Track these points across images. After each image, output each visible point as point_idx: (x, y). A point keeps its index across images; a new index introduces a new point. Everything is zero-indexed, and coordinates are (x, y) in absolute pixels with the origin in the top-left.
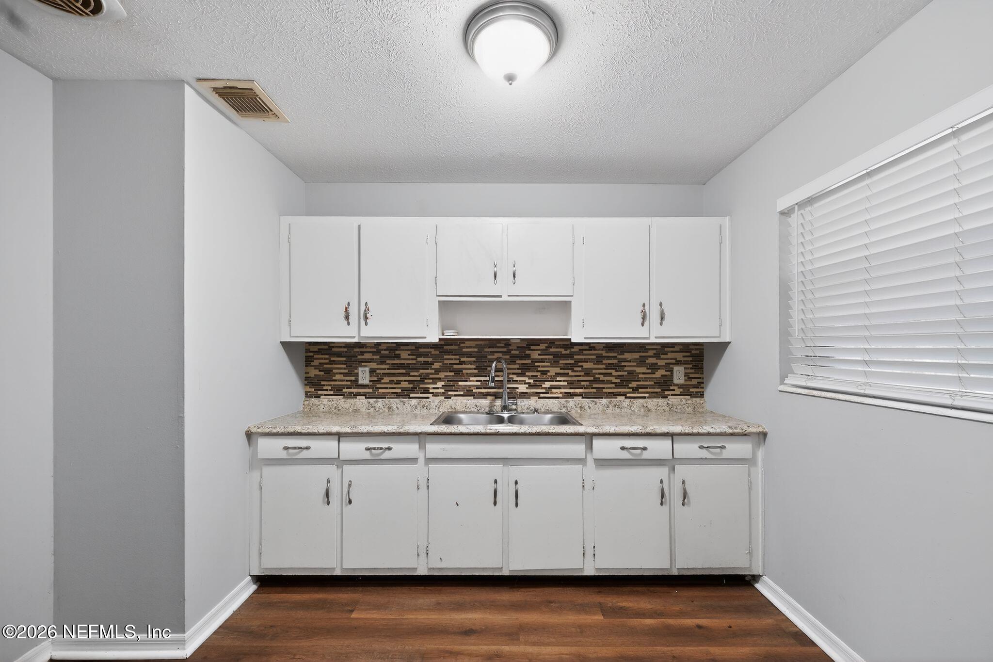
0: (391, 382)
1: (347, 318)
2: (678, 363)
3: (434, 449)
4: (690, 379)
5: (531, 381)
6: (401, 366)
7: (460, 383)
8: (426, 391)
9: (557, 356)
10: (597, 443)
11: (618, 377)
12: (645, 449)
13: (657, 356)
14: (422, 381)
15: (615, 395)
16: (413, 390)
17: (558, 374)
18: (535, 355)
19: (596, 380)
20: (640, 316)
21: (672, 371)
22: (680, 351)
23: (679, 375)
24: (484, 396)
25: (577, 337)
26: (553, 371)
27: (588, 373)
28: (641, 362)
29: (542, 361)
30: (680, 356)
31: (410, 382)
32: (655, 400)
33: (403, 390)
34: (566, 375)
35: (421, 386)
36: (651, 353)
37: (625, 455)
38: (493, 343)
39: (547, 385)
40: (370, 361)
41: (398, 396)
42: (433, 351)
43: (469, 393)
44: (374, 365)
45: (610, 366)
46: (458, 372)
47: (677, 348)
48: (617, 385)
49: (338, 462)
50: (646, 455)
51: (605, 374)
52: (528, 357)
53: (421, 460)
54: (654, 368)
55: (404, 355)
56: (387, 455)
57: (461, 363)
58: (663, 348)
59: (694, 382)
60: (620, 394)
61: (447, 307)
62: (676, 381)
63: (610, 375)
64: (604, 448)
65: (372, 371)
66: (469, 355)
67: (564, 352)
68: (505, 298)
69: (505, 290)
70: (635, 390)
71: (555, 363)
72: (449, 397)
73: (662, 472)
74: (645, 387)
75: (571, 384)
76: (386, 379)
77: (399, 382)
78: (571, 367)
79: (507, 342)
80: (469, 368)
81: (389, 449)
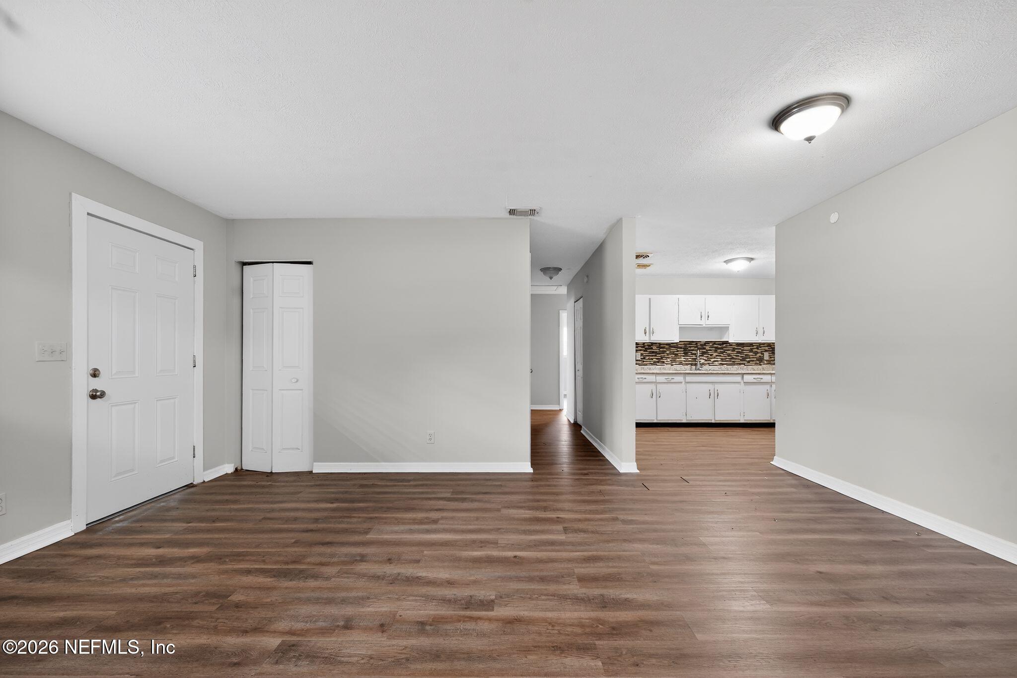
0: (649, 359)
1: (645, 333)
2: (766, 351)
3: (689, 379)
4: (771, 358)
5: (706, 359)
6: (653, 352)
7: (677, 359)
8: (664, 362)
9: (716, 348)
10: (745, 376)
11: (741, 357)
12: (762, 379)
13: (757, 348)
14: (662, 358)
15: (740, 364)
16: (658, 362)
17: (717, 356)
18: (707, 348)
19: (733, 358)
20: (756, 332)
21: (763, 354)
22: (767, 346)
23: (766, 356)
24: (687, 364)
25: (731, 340)
26: (715, 354)
27: (729, 355)
28: (751, 351)
29: (711, 350)
30: (767, 348)
31: (657, 359)
32: (757, 366)
33: (655, 362)
34: (720, 356)
35: (662, 360)
36: (755, 347)
37: (755, 381)
38: (691, 343)
39: (712, 360)
40: (641, 350)
41: (652, 364)
42: (667, 347)
43: (681, 363)
44: (642, 352)
45: (738, 352)
46: (676, 355)
47: (766, 345)
48: (741, 360)
49: (656, 383)
50: (762, 381)
51: (736, 356)
52: (705, 348)
53: (684, 383)
54: (756, 353)
55: (654, 347)
56: (672, 381)
57: (678, 351)
58: (760, 345)
59: (773, 359)
60: (742, 364)
61: (682, 329)
62: (765, 359)
63: (738, 356)
64: (747, 378)
65: (642, 355)
66: (681, 348)
67: (720, 347)
68: (704, 326)
69: (704, 323)
70: (749, 362)
71: (716, 351)
72: (672, 365)
73: (768, 387)
74: (753, 361)
75: (722, 360)
76: (647, 358)
77: (652, 359)
78: (722, 353)
79: (697, 343)
80: (681, 353)
81: (673, 379)
